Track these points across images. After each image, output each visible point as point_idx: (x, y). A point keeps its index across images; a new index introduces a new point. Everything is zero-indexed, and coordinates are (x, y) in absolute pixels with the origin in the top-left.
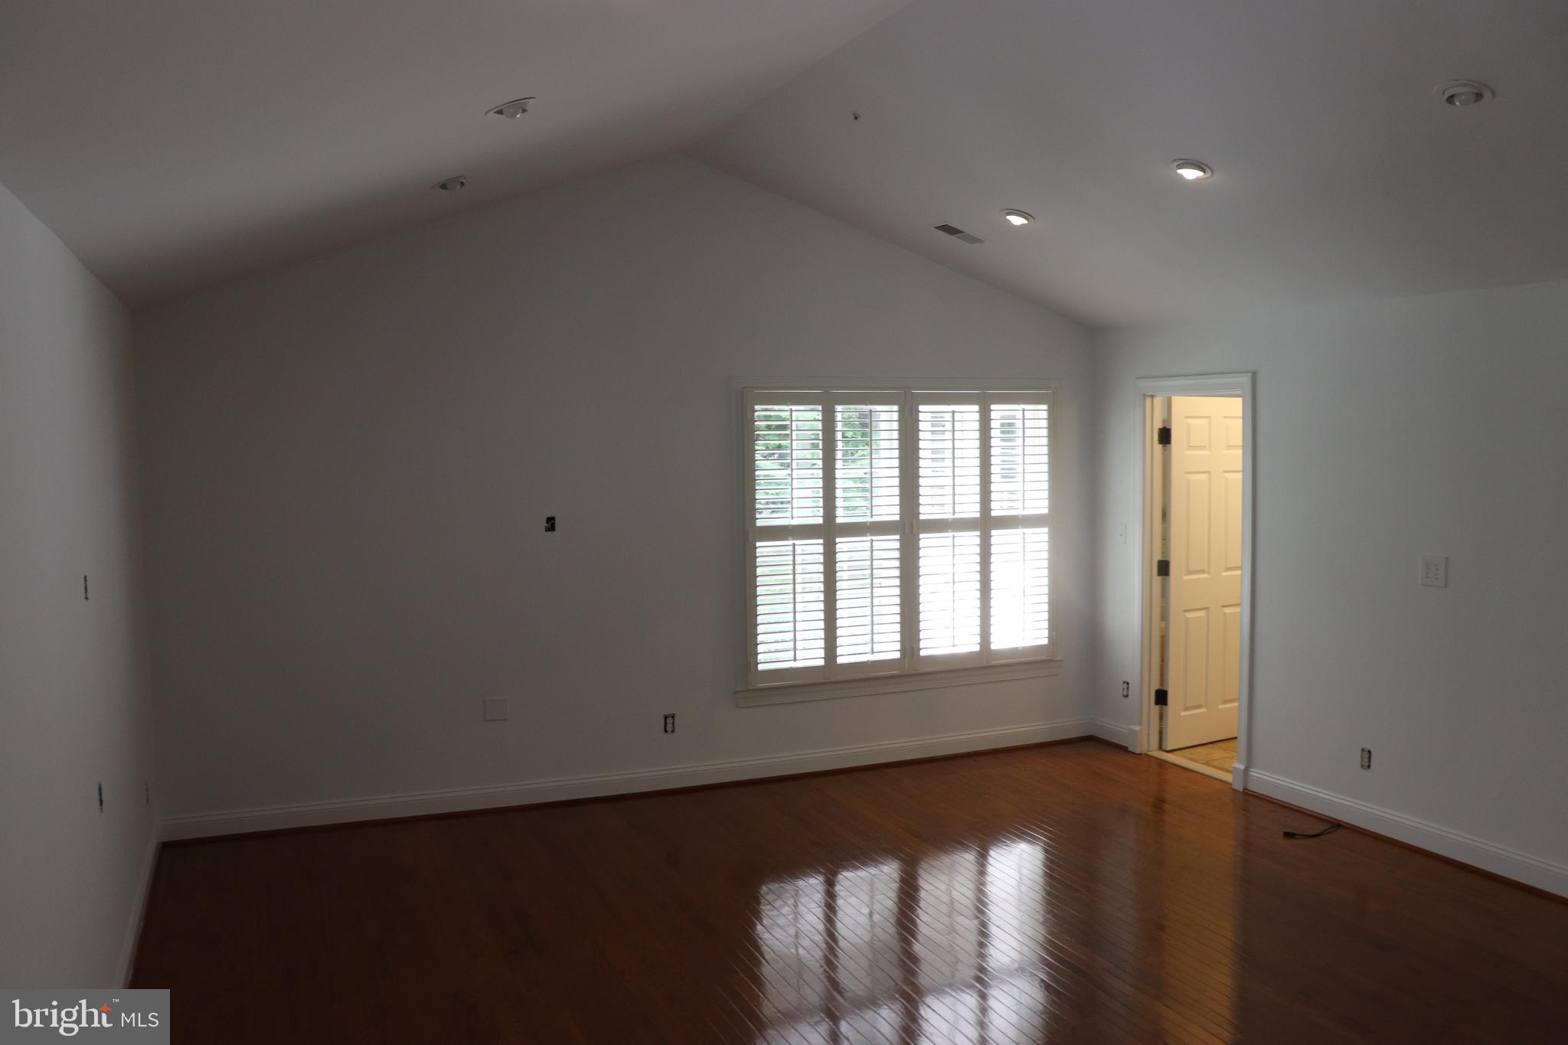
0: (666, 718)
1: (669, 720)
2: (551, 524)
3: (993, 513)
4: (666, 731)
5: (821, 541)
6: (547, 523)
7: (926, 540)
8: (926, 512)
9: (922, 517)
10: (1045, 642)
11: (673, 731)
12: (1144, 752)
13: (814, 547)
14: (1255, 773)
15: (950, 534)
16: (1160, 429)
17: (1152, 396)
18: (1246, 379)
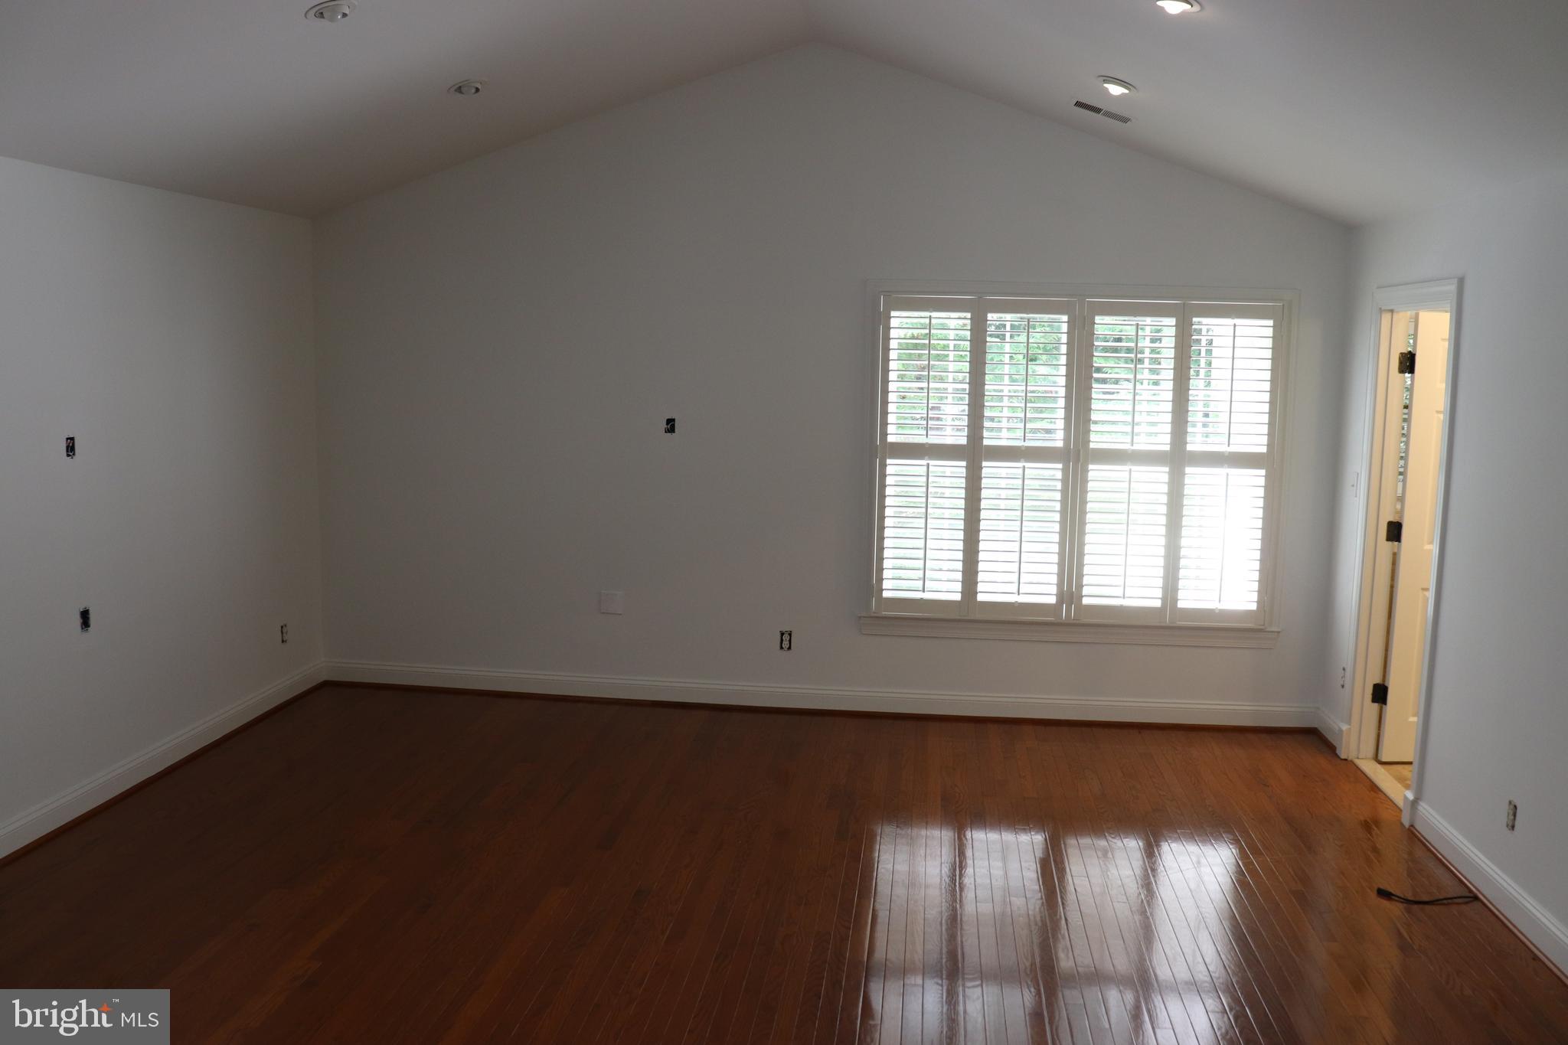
0: (782, 634)
1: (786, 637)
2: (671, 426)
3: (1189, 448)
4: (782, 648)
5: (964, 464)
6: (667, 424)
7: (1096, 472)
8: (1098, 440)
9: (1092, 446)
10: (1254, 607)
11: (789, 648)
12: (1350, 758)
13: (958, 469)
14: (1424, 808)
15: (1126, 468)
16: (1401, 353)
17: (1392, 311)
18: (1452, 288)
